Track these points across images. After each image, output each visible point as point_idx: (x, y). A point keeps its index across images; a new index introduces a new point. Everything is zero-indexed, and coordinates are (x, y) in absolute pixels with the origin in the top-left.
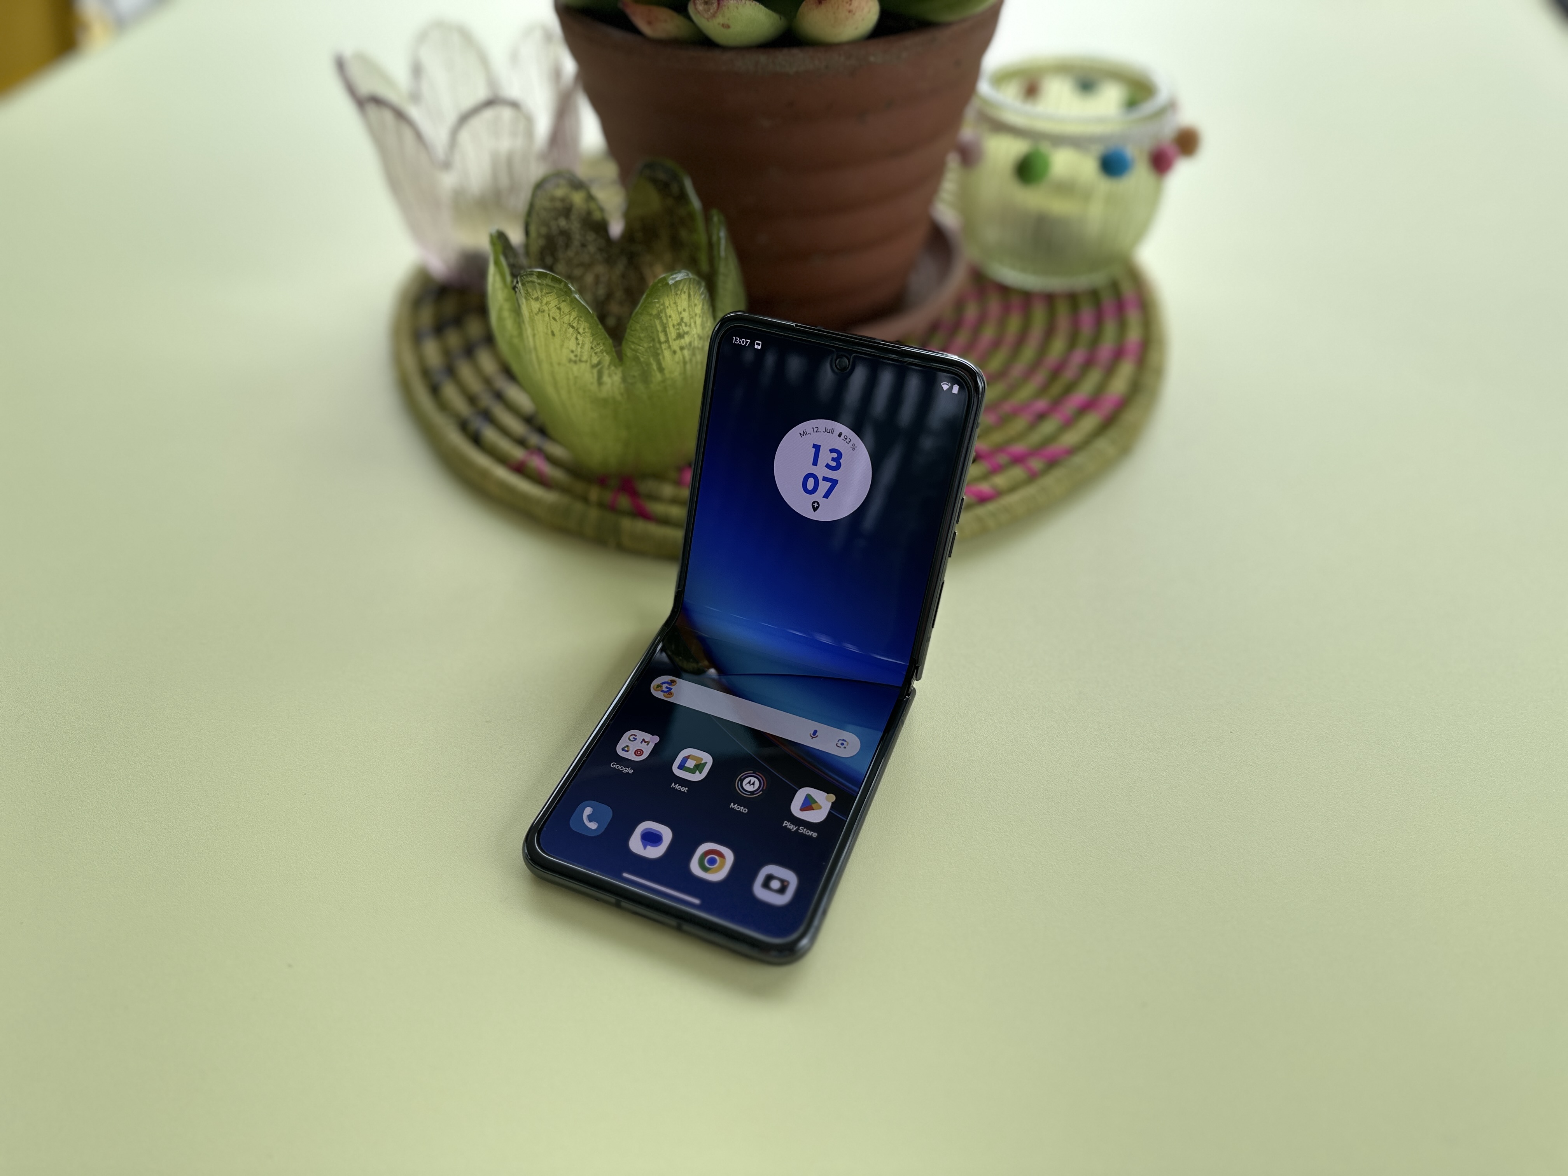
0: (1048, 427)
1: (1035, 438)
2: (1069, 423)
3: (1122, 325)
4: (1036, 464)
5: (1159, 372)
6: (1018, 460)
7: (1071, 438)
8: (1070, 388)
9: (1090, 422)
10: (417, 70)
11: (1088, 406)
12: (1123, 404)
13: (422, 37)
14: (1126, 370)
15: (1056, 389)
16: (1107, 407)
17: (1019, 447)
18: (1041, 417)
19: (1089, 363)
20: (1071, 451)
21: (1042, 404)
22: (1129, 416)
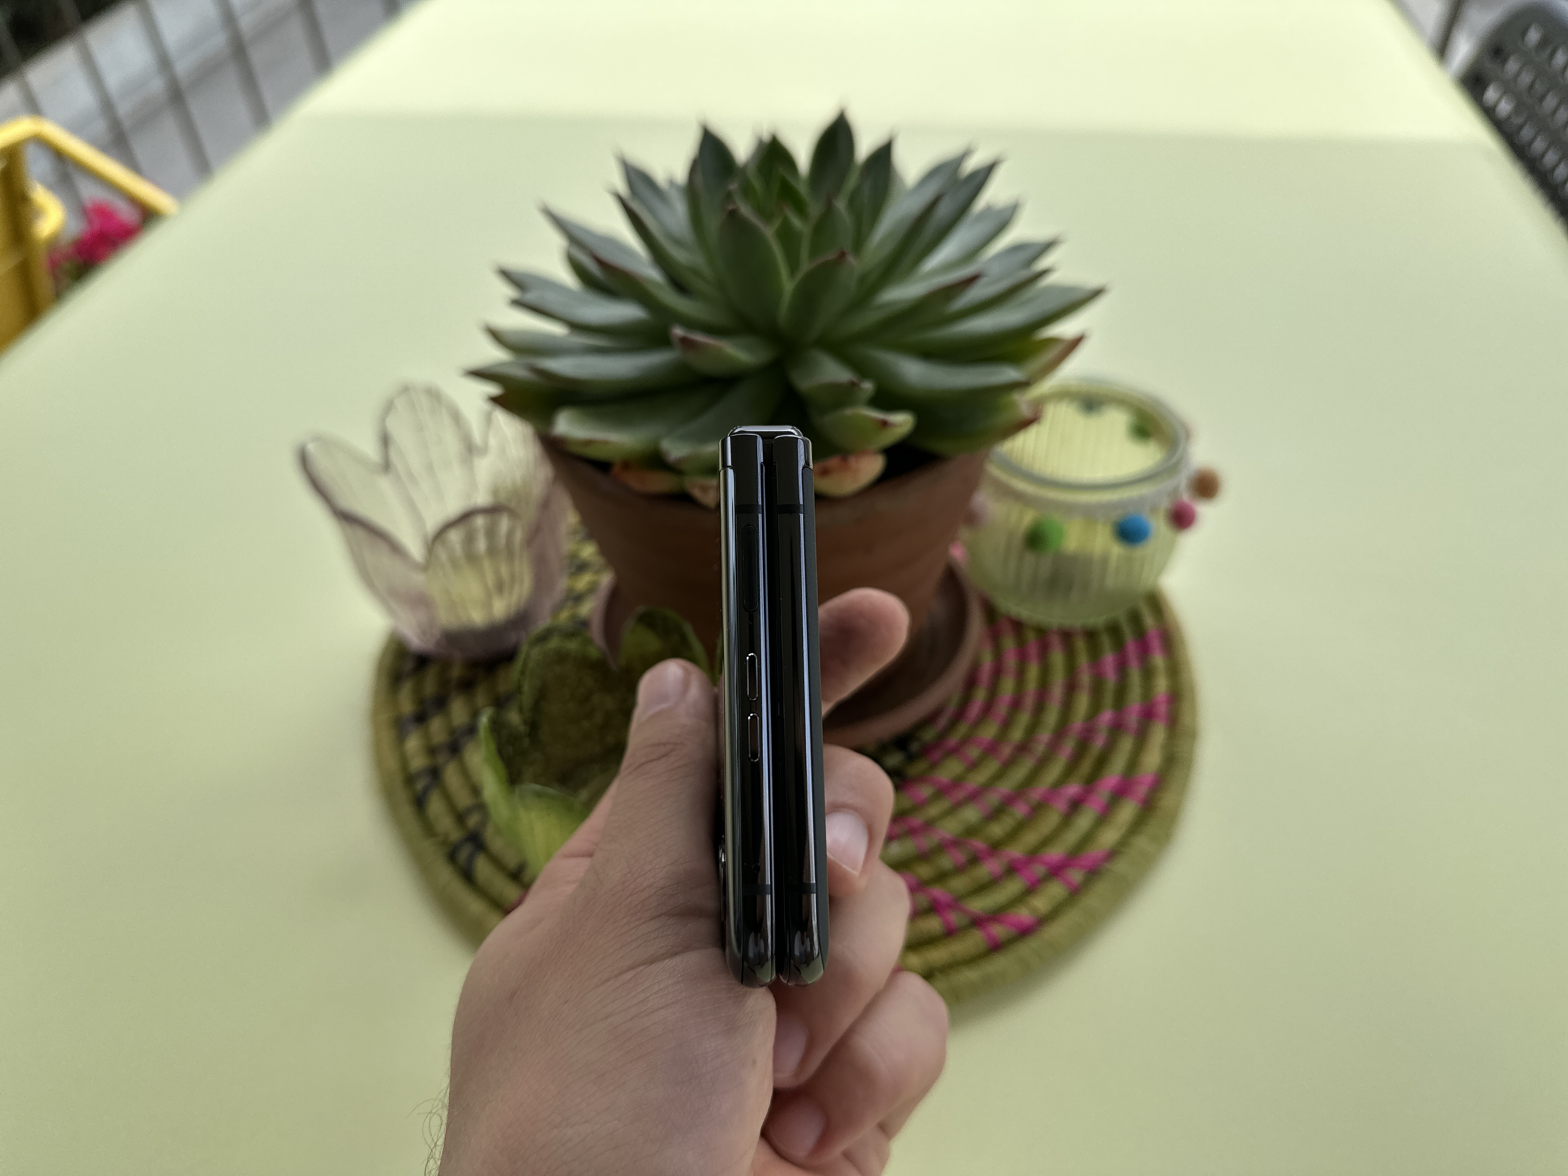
0: (1084, 821)
1: (1071, 837)
2: (1105, 815)
3: (1148, 674)
4: (1076, 875)
5: (1193, 735)
6: (1056, 871)
7: (1109, 837)
8: (1102, 762)
9: (1127, 811)
10: (385, 440)
11: (1121, 792)
12: (1160, 782)
13: (389, 408)
14: (1158, 734)
15: (1086, 766)
16: (1142, 790)
17: (1056, 852)
18: (1076, 805)
19: (1117, 727)
20: (1112, 854)
21: (1073, 789)
22: (1167, 800)
